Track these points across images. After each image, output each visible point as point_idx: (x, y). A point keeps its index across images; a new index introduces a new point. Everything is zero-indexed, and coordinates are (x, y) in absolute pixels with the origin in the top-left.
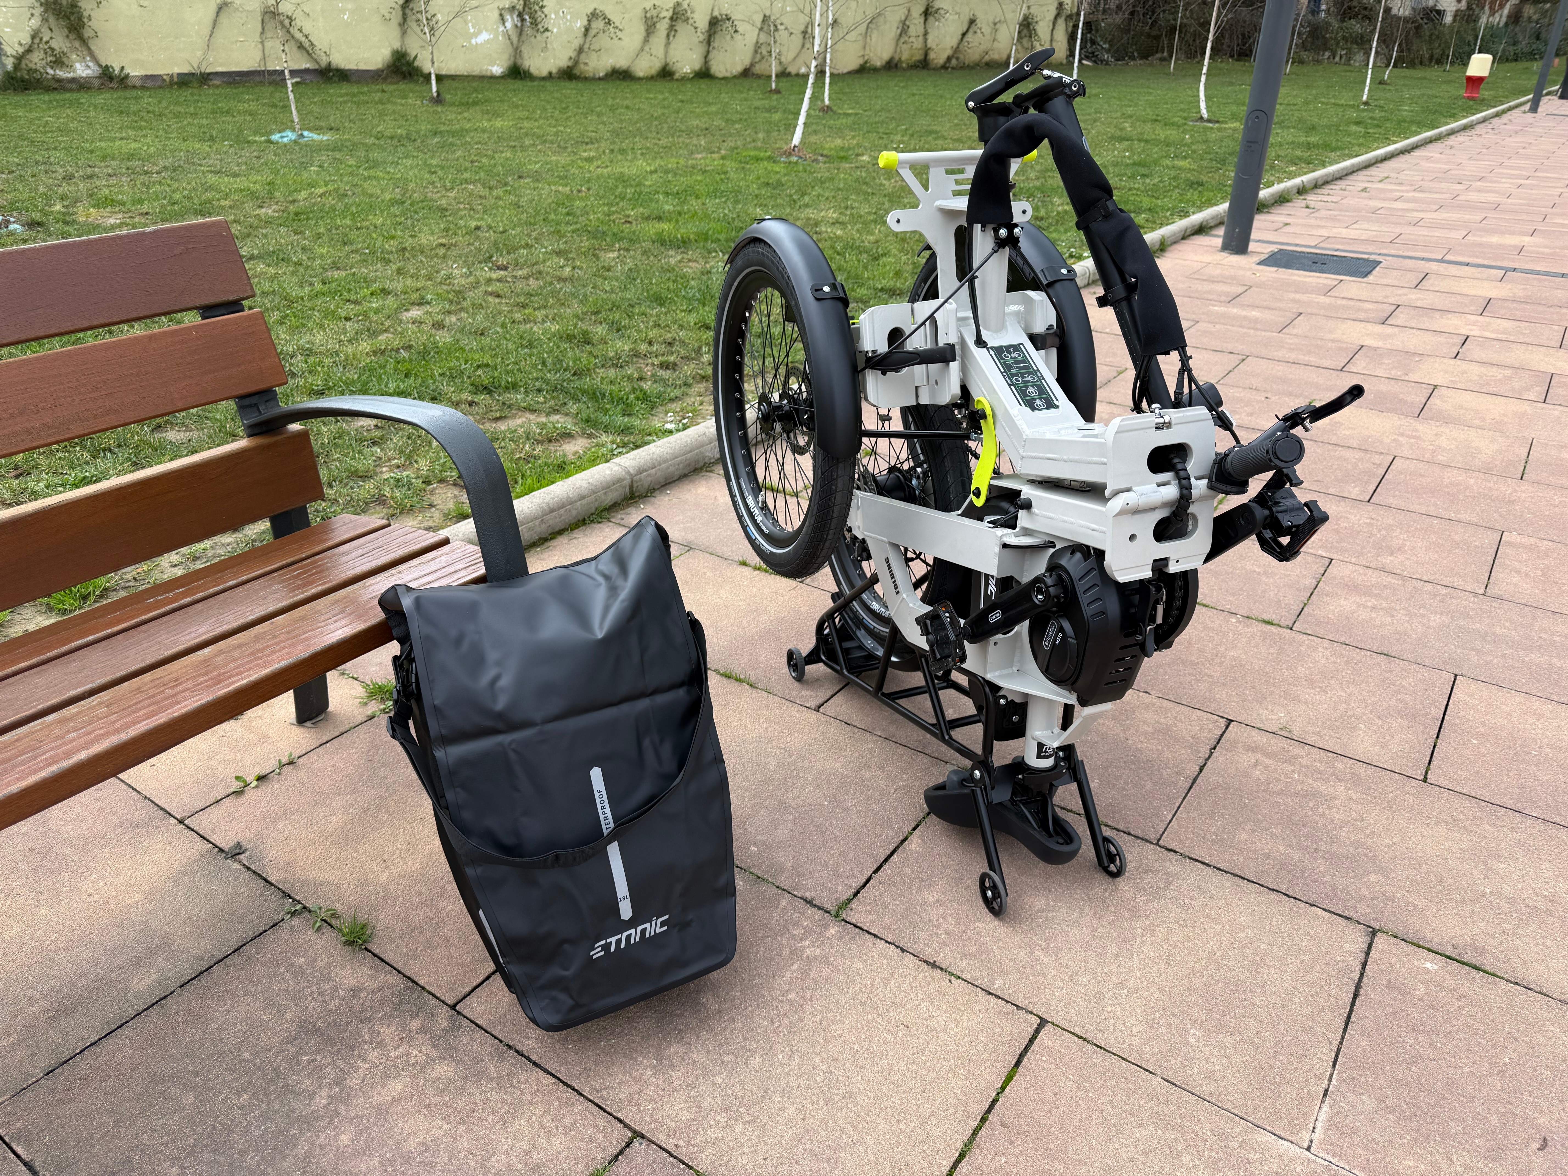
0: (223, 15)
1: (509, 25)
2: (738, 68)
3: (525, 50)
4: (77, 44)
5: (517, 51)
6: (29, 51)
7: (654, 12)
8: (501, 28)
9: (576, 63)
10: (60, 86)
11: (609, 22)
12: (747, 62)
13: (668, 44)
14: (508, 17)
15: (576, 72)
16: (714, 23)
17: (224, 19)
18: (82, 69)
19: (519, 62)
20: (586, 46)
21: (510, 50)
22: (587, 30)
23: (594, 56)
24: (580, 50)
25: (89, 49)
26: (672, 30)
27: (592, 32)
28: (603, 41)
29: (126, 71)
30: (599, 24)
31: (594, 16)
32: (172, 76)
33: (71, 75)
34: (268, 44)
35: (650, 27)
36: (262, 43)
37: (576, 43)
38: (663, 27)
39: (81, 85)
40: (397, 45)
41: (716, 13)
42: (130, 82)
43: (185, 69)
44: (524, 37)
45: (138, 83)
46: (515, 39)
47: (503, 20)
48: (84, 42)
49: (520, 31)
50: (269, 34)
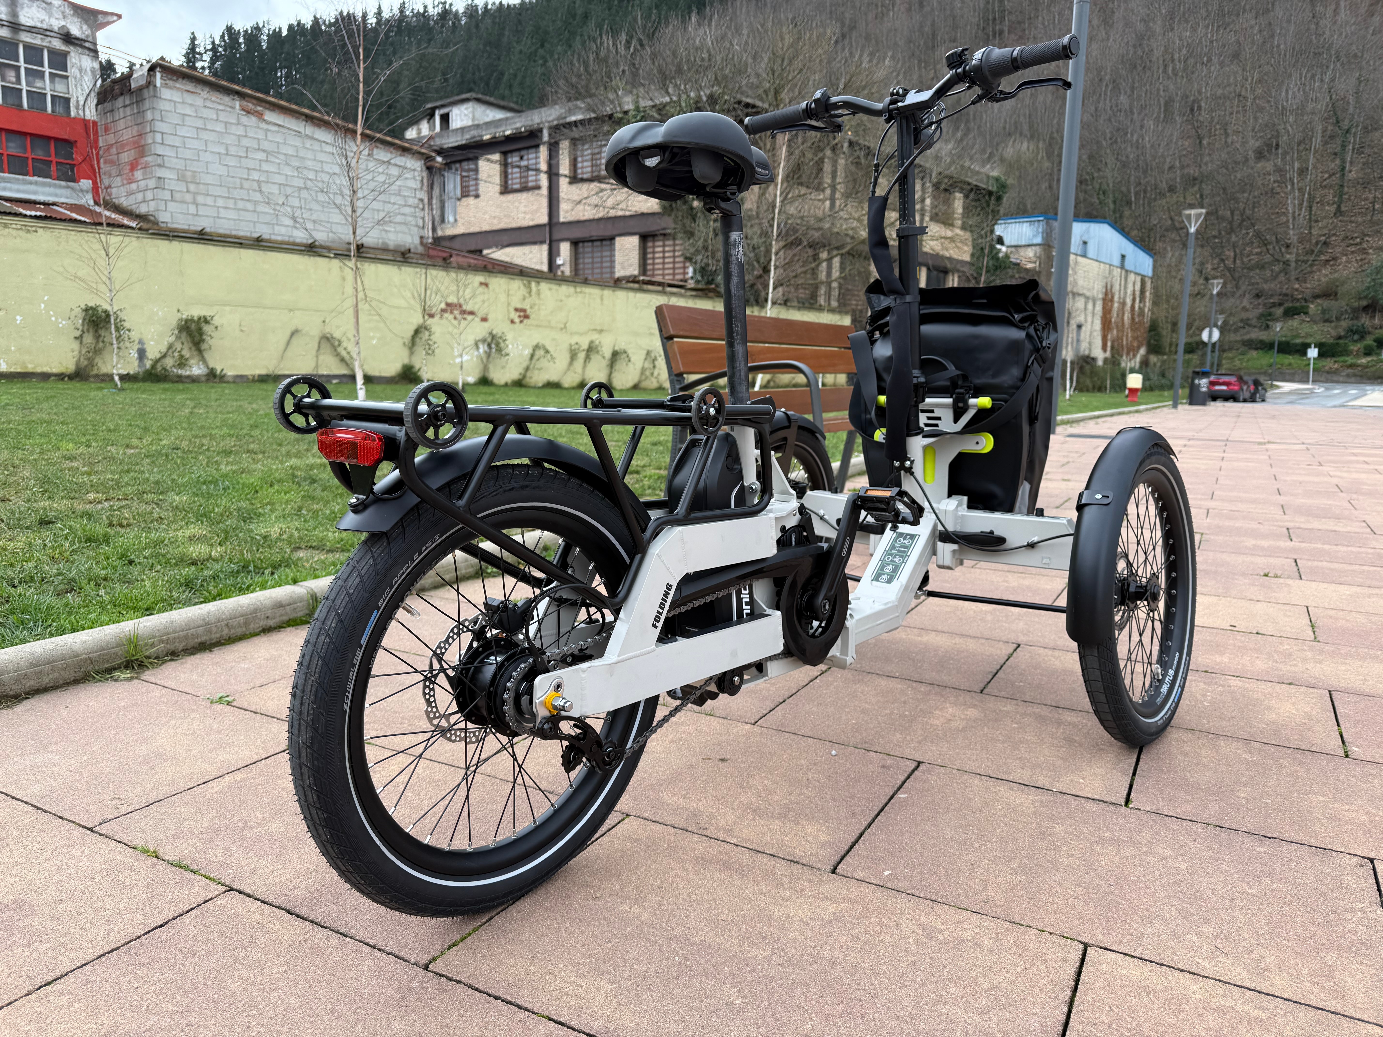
0: (294, 338)
1: (481, 350)
2: (630, 384)
3: (491, 366)
4: (195, 353)
5: (486, 368)
6: (164, 356)
7: (577, 347)
8: (476, 353)
9: (524, 376)
10: (180, 379)
11: (547, 352)
12: (636, 380)
13: (585, 366)
14: (481, 346)
15: (524, 382)
16: (615, 355)
17: (295, 340)
18: (197, 370)
19: (487, 374)
20: (531, 367)
21: (481, 366)
22: (532, 356)
23: (536, 372)
24: (527, 369)
25: (203, 357)
26: (588, 358)
27: (536, 357)
28: (544, 363)
29: (224, 372)
30: (540, 353)
31: (537, 347)
32: (254, 376)
33: (188, 373)
34: (321, 358)
35: (573, 356)
36: (317, 357)
37: (525, 364)
38: (582, 356)
39: (194, 380)
40: (406, 361)
41: (617, 348)
42: (226, 379)
43: (264, 372)
44: (491, 359)
45: (231, 380)
46: (485, 360)
47: (478, 348)
48: (200, 351)
49: (488, 355)
50: (322, 351)
